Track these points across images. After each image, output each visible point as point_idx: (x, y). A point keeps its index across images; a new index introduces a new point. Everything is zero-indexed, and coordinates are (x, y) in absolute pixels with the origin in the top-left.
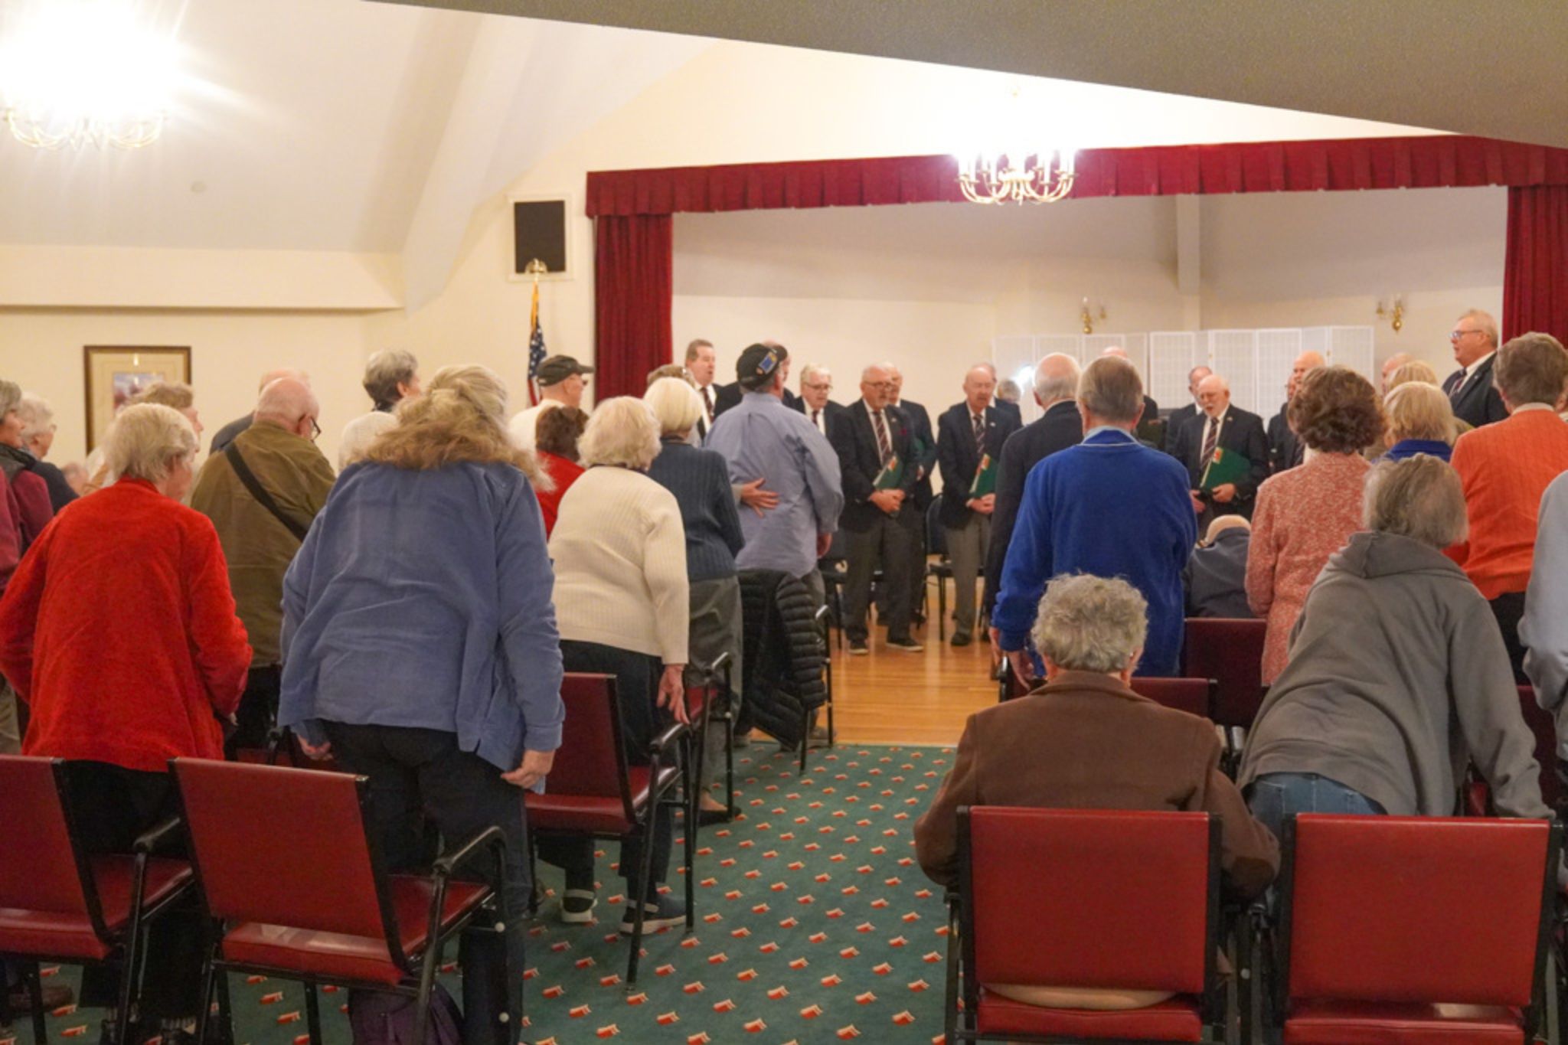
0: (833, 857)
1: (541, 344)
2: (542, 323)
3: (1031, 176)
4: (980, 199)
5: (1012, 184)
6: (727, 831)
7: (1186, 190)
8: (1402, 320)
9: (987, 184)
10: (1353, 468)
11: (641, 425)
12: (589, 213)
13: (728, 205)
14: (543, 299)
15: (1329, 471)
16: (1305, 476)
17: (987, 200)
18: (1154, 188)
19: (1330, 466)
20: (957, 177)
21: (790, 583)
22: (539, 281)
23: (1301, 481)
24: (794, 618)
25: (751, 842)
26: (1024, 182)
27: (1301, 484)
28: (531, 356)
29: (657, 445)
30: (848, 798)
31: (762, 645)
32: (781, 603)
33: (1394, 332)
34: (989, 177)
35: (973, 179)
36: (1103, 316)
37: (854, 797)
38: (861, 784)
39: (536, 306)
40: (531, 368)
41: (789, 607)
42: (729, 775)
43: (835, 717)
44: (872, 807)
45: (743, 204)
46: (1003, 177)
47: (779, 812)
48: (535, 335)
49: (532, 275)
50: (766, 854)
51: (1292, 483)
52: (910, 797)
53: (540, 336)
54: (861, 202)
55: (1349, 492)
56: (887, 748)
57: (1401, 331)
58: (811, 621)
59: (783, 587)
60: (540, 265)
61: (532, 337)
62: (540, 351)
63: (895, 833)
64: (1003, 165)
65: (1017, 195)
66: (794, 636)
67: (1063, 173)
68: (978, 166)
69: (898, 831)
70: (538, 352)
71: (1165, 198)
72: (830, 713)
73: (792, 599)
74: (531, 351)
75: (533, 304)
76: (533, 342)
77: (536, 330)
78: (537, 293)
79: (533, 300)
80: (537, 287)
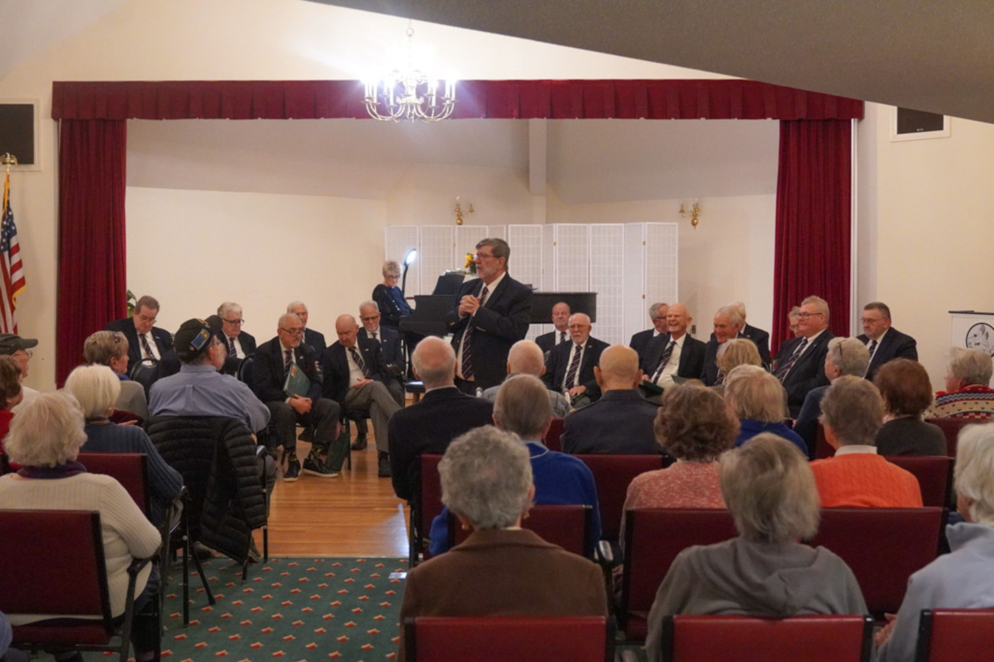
0: (275, 654)
1: (12, 224)
2: (11, 206)
3: (421, 100)
4: (380, 118)
5: (407, 108)
6: (184, 635)
7: (541, 116)
8: (698, 218)
9: (387, 106)
10: (710, 478)
11: (63, 421)
12: (55, 116)
13: (173, 114)
14: (14, 187)
15: (689, 480)
16: (669, 483)
17: (387, 119)
18: (516, 112)
19: (690, 476)
20: (364, 99)
21: (235, 427)
22: (10, 171)
23: (665, 488)
24: (239, 455)
25: (204, 644)
26: (416, 105)
27: (665, 490)
28: (3, 234)
29: (82, 436)
30: (283, 603)
31: (212, 479)
32: (229, 444)
33: (692, 227)
34: (388, 100)
35: (375, 101)
36: (472, 211)
37: (289, 602)
38: (293, 591)
39: (8, 192)
40: (2, 244)
41: (234, 446)
42: (186, 589)
43: (269, 535)
44: (304, 610)
45: (187, 114)
46: (399, 100)
47: (227, 617)
48: (7, 217)
49: (4, 166)
50: (218, 653)
51: (657, 488)
52: (333, 600)
53: (11, 217)
54: (284, 117)
55: (705, 499)
56: (313, 559)
57: (697, 226)
58: (253, 456)
59: (228, 431)
60: (11, 158)
61: (4, 219)
62: (11, 230)
63: (325, 631)
64: (400, 89)
65: (411, 115)
66: (240, 469)
67: (447, 99)
68: (380, 91)
69: (326, 629)
70: (9, 231)
71: (523, 121)
72: (265, 531)
73: (238, 439)
74: (3, 229)
75: (5, 190)
76: (5, 223)
77: (8, 212)
78: (8, 181)
79: (5, 187)
80: (8, 176)
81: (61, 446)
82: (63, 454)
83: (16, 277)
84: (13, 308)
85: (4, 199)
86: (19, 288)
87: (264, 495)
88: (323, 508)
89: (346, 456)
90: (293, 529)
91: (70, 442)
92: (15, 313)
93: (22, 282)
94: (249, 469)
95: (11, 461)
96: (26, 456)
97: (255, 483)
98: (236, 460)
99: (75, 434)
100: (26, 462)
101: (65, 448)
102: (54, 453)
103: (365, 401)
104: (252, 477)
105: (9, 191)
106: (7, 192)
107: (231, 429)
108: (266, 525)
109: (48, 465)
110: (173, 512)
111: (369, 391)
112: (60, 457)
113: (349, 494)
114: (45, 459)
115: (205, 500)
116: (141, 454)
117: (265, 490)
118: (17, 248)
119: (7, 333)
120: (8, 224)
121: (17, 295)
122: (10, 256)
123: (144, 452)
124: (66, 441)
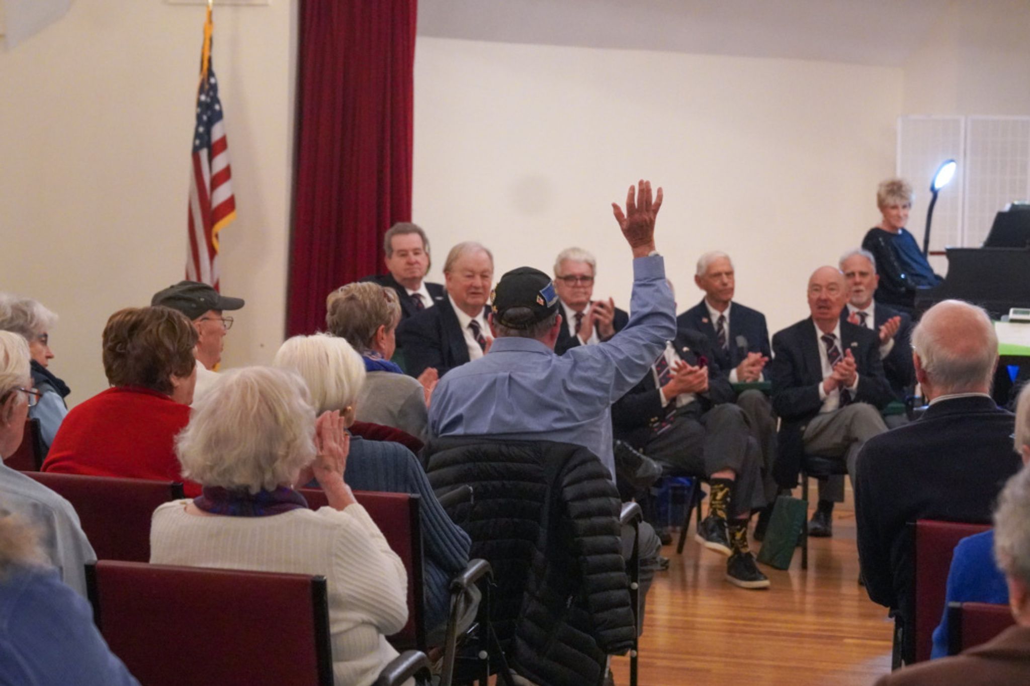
1: (215, 100)
2: (215, 68)
14: (220, 33)
21: (583, 462)
24: (588, 514)
28: (199, 117)
31: (540, 555)
32: (569, 492)
39: (210, 42)
40: (197, 135)
41: (582, 497)
43: (640, 671)
48: (207, 87)
53: (214, 88)
59: (571, 470)
61: (201, 90)
62: (213, 110)
66: (589, 540)
70: (209, 113)
72: (634, 662)
73: (588, 486)
74: (199, 110)
75: (205, 40)
76: (203, 98)
77: (208, 79)
78: (210, 21)
79: (205, 32)
80: (210, 14)
81: (272, 458)
82: (274, 473)
83: (221, 195)
84: (213, 252)
85: (203, 55)
86: (224, 215)
87: (634, 593)
88: (747, 632)
89: (798, 545)
90: (687, 665)
91: (287, 454)
92: (217, 259)
93: (230, 205)
94: (606, 540)
95: (186, 474)
96: (212, 468)
97: (616, 567)
98: (582, 523)
99: (298, 442)
100: (211, 479)
101: (278, 464)
102: (260, 469)
103: (838, 439)
104: (610, 557)
105: (211, 40)
106: (208, 42)
107: (575, 467)
108: (635, 647)
109: (247, 488)
110: (462, 605)
111: (848, 422)
112: (268, 477)
113: (802, 612)
114: (242, 478)
115: (525, 593)
116: (409, 495)
117: (635, 585)
118: (223, 144)
119: (199, 282)
120: (209, 100)
121: (220, 227)
122: (211, 158)
123: (414, 491)
124: (281, 452)
